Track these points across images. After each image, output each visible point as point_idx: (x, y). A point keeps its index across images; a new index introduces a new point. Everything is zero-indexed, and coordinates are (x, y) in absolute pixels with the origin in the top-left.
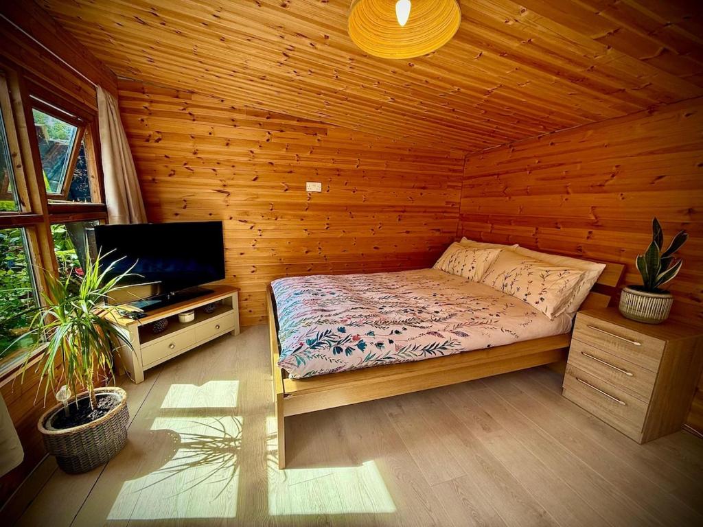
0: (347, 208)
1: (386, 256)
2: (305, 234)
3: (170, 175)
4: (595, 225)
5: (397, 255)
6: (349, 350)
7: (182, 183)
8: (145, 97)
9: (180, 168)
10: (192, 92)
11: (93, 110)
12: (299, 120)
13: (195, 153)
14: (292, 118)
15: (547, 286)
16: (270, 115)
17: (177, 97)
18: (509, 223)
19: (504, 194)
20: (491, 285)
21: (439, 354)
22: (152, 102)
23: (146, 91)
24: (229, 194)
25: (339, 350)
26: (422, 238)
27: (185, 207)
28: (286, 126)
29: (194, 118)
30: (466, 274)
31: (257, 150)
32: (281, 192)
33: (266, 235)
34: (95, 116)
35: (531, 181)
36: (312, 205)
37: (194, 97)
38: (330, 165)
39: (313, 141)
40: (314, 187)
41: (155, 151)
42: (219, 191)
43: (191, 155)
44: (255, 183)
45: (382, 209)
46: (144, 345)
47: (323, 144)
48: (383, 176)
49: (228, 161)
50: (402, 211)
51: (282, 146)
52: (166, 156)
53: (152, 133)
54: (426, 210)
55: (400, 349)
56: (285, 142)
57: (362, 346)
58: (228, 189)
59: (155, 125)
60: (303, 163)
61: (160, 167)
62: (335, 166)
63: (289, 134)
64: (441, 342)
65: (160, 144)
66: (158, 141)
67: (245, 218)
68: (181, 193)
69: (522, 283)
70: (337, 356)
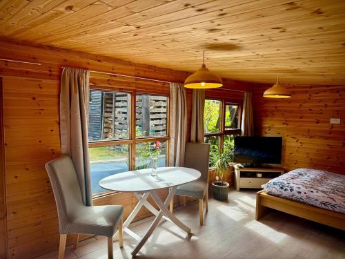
2: (327, 148)
6: (286, 190)
9: (270, 114)
13: (276, 108)
16: (311, 87)
21: (330, 208)
25: (282, 188)
27: (269, 130)
32: (314, 124)
34: (243, 101)
36: (333, 131)
42: (283, 123)
43: (274, 109)
46: (242, 178)
47: (343, 97)
55: (308, 197)
57: (292, 190)
58: (287, 123)
60: (329, 108)
64: (333, 203)
70: (281, 190)
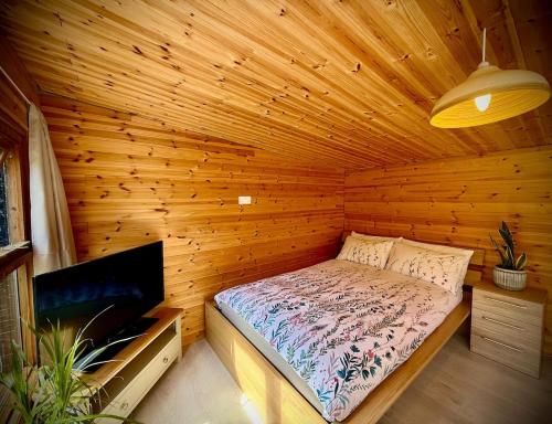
0: (271, 216)
1: (301, 252)
2: (238, 243)
3: (102, 197)
4: (457, 223)
5: (308, 251)
6: (372, 369)
7: (116, 204)
8: (76, 115)
9: (115, 188)
10: (131, 114)
11: (23, 130)
12: (233, 143)
13: (132, 173)
14: (227, 142)
15: (446, 270)
16: (208, 139)
17: (115, 118)
18: (390, 221)
19: (382, 200)
20: (398, 270)
21: (417, 347)
22: (84, 120)
23: (78, 109)
24: (167, 212)
25: (366, 374)
26: (323, 235)
27: (118, 230)
28: (221, 148)
29: (132, 138)
30: (372, 263)
31: (195, 169)
32: (216, 207)
33: (203, 249)
34: (24, 137)
35: (403, 192)
36: (244, 217)
37: (133, 118)
38: (257, 181)
39: (243, 161)
40: (245, 200)
41: (85, 171)
42: (157, 210)
43: (128, 175)
44: (195, 200)
45: (296, 215)
47: (252, 164)
48: (296, 188)
49: (168, 180)
50: (309, 215)
51: (217, 165)
52: (99, 177)
53: (82, 153)
54: (324, 212)
55: (400, 354)
56: (220, 162)
57: (378, 362)
58: (167, 208)
59: (85, 144)
60: (236, 180)
61: (90, 188)
62: (262, 182)
63: (224, 155)
64: (417, 336)
65: (92, 164)
66: (89, 161)
67: (184, 234)
68: (115, 214)
69: (425, 268)
70: (367, 381)
